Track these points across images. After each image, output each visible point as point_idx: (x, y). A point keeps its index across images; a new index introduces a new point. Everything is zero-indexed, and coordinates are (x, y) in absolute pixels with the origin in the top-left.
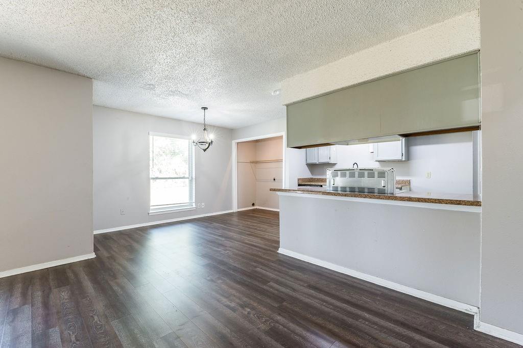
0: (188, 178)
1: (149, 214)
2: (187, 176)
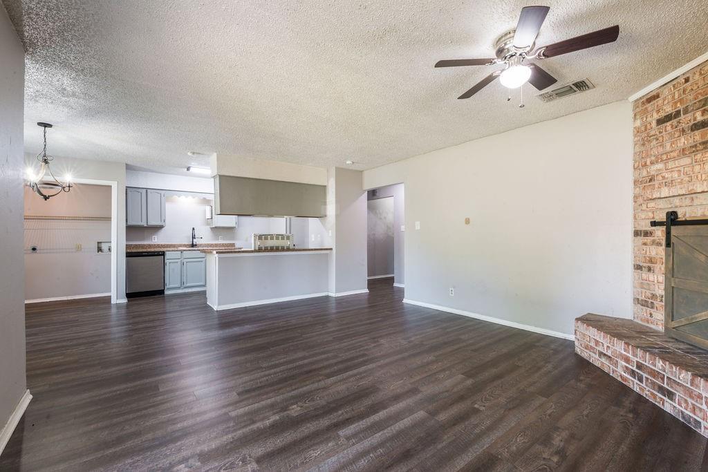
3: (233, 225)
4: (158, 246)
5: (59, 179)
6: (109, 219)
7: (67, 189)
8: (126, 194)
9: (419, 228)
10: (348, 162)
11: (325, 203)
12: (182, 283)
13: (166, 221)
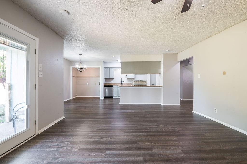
3: (133, 77)
4: (113, 84)
5: (83, 67)
6: (99, 76)
7: (85, 69)
8: (105, 69)
9: (200, 78)
10: (167, 51)
11: (160, 68)
12: (117, 95)
13: (114, 77)
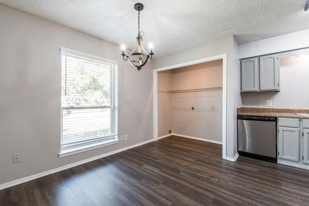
0: (110, 107)
1: (59, 155)
2: (109, 105)
8: (241, 65)
12: (302, 157)
